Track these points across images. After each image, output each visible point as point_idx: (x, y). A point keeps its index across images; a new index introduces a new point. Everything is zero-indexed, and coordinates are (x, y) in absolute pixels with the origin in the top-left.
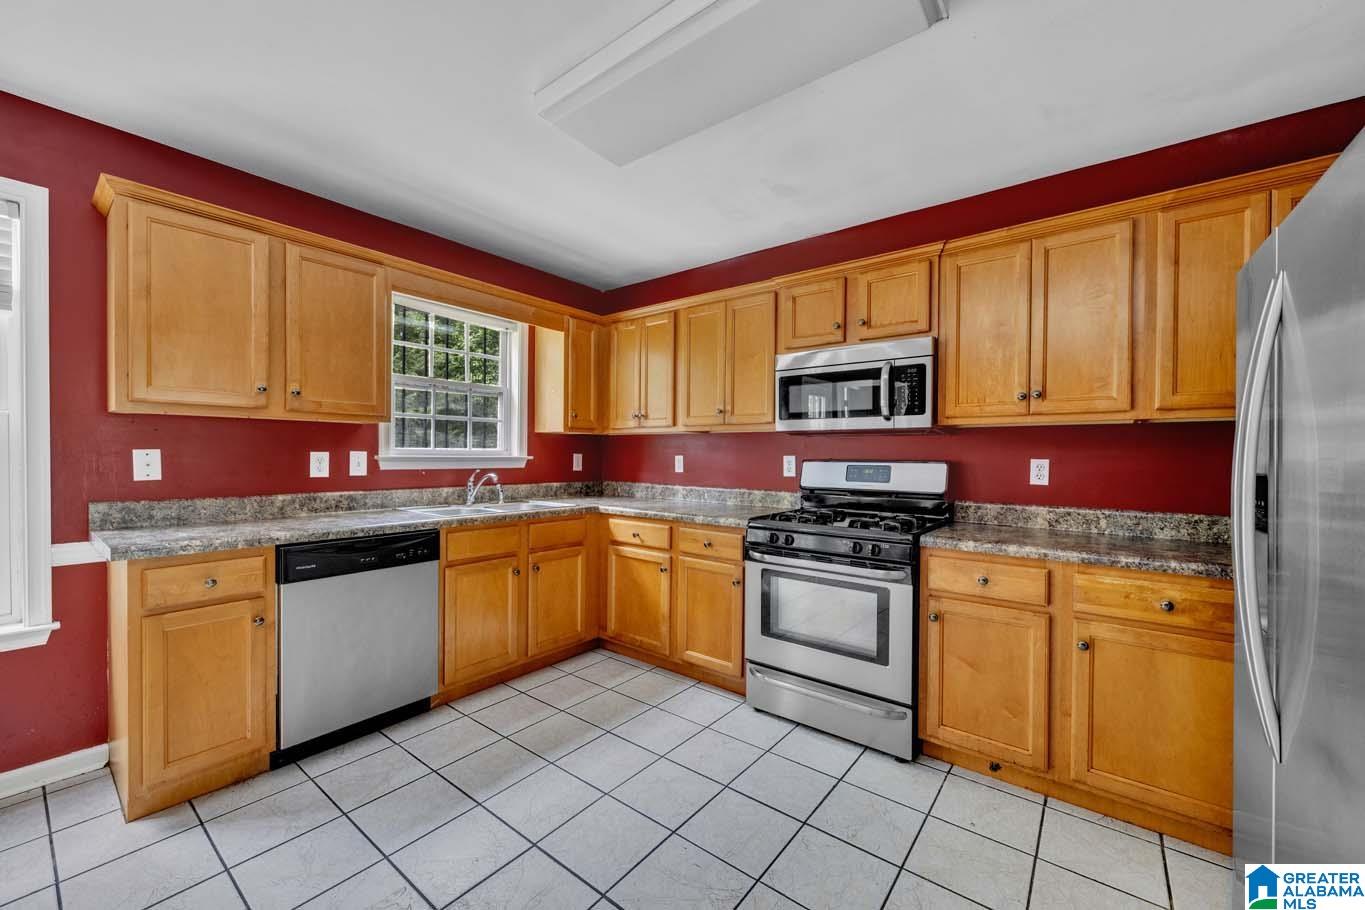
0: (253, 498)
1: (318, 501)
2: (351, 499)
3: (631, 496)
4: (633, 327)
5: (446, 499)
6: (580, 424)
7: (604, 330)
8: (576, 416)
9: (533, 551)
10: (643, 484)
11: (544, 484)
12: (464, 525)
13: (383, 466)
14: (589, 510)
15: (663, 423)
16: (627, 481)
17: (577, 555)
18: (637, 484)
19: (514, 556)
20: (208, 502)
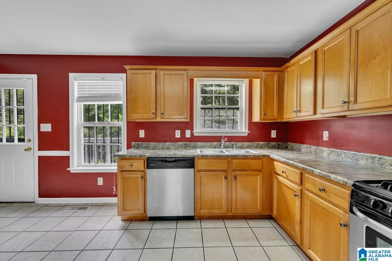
0: (162, 143)
1: (177, 144)
2: (186, 144)
3: (299, 150)
4: (294, 68)
5: (215, 146)
6: (267, 117)
7: (281, 74)
8: (265, 114)
9: (234, 171)
10: (306, 145)
11: (256, 143)
12: (204, 157)
13: (195, 135)
14: (264, 156)
15: (309, 114)
16: (298, 143)
17: (258, 176)
18: (302, 145)
19: (226, 171)
20: (152, 143)
